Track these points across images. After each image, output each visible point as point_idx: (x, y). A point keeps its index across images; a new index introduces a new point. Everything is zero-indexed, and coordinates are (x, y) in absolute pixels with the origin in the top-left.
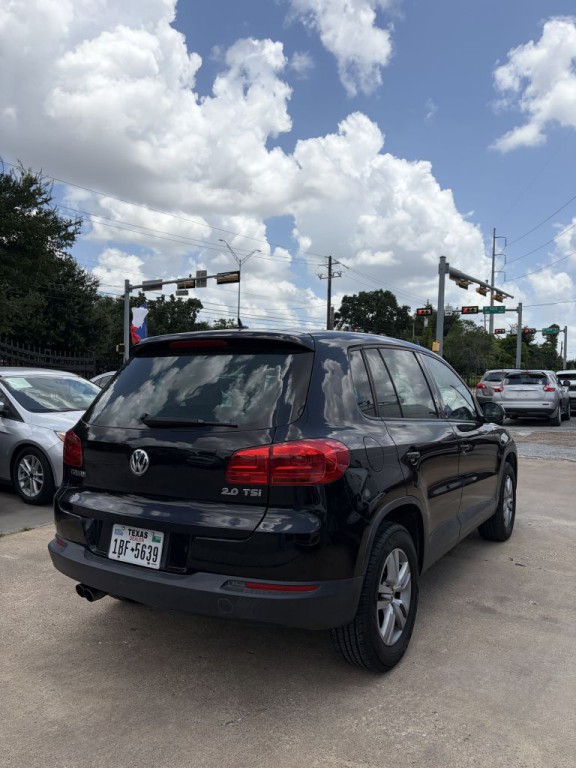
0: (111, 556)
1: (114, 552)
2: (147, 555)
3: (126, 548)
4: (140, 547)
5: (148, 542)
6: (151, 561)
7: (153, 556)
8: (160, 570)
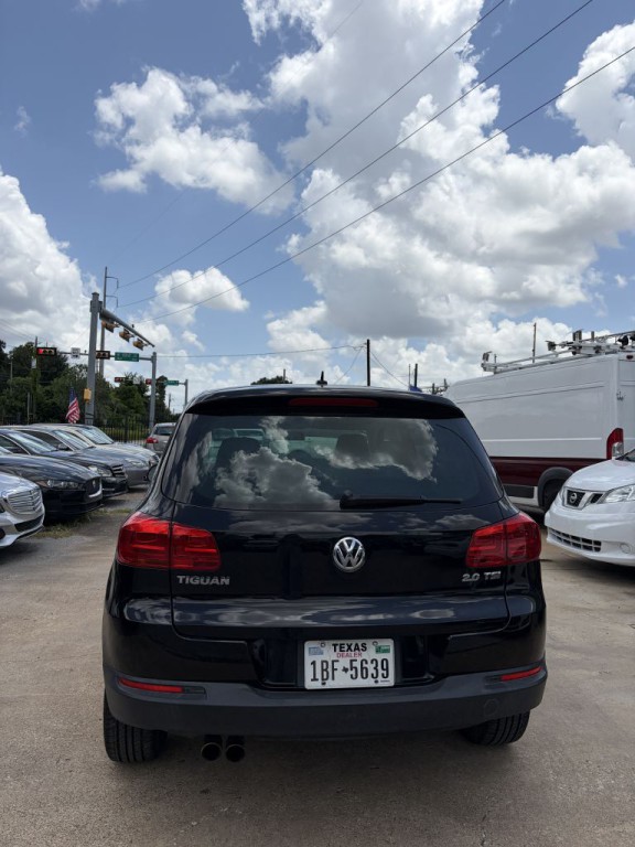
0: (309, 684)
1: (315, 679)
2: (371, 671)
3: (334, 670)
4: (357, 664)
5: (370, 653)
6: (380, 678)
7: (381, 671)
8: (394, 686)
